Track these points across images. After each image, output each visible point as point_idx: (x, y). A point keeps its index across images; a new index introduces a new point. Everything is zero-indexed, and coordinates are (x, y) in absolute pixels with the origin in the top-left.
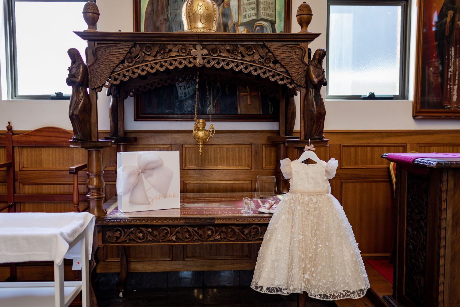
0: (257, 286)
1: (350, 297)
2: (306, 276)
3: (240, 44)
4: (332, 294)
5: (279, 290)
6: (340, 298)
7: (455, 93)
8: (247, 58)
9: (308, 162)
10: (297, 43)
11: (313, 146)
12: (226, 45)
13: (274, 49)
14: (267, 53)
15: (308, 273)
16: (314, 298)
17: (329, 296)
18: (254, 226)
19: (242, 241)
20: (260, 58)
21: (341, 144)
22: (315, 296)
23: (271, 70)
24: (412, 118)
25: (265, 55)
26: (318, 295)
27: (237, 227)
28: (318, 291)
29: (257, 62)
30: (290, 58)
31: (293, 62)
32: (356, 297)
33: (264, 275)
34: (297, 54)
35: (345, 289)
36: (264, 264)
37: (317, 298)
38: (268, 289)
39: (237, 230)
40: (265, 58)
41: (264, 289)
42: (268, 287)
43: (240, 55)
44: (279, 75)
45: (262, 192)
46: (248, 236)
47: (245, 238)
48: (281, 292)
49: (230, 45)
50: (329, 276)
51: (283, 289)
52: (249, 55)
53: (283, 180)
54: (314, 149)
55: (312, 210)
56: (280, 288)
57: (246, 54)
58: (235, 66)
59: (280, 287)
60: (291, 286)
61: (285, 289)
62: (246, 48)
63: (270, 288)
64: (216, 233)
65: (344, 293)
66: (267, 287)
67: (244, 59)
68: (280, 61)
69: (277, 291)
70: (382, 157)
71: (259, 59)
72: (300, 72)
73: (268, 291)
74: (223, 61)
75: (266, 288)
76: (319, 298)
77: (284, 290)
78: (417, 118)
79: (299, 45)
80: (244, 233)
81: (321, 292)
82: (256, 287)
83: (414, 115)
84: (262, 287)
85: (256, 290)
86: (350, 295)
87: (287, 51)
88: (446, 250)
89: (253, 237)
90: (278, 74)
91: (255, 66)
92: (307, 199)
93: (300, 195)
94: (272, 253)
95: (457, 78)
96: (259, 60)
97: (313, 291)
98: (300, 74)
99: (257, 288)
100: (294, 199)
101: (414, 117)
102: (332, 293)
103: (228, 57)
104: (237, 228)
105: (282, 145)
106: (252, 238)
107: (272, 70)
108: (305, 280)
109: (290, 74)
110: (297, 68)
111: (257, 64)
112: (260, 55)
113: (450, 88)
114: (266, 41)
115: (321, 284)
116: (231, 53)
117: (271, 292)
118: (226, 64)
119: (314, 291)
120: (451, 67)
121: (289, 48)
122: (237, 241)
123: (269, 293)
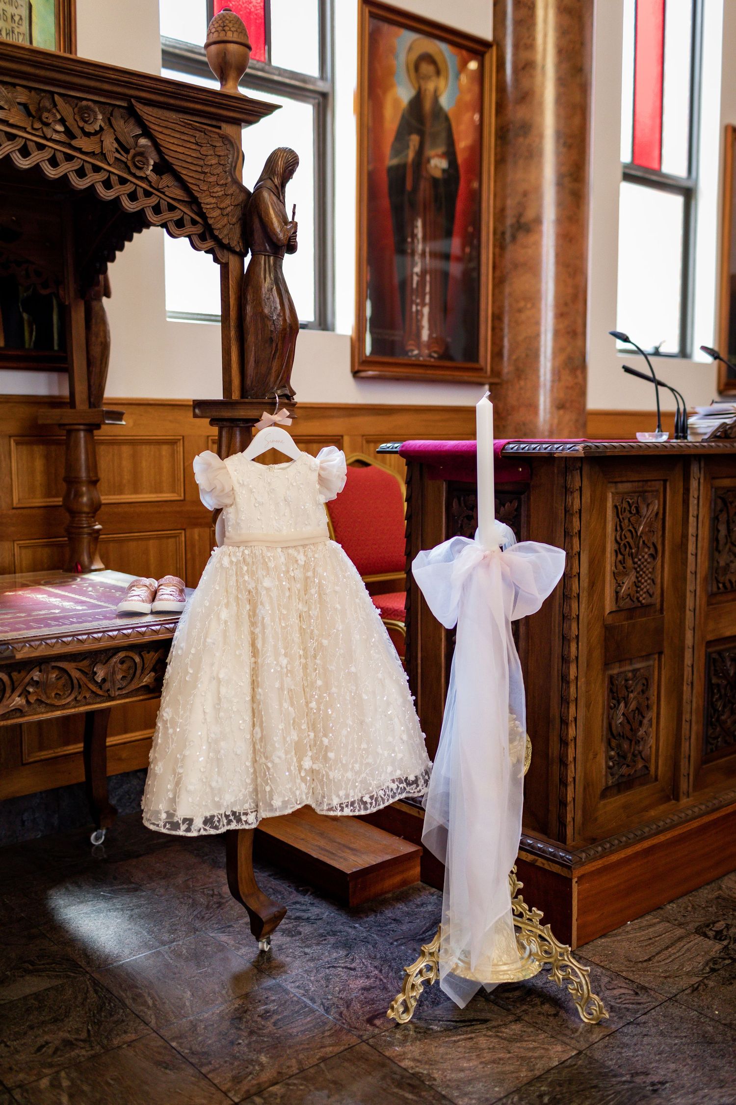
0: (176, 819)
1: (409, 792)
2: (307, 764)
3: (60, 95)
4: (373, 796)
5: (232, 818)
6: (388, 800)
7: (425, 323)
8: (81, 142)
9: (273, 457)
10: (214, 123)
11: (288, 414)
12: (17, 87)
13: (160, 129)
14: (137, 137)
15: (310, 754)
16: (339, 813)
17: (369, 801)
18: (121, 655)
19: (90, 704)
20: (119, 149)
21: (208, 437)
22: (342, 810)
23: (151, 190)
24: (349, 375)
25: (132, 141)
26: (347, 806)
27: (75, 661)
28: (347, 796)
29: (111, 161)
30: (201, 163)
31: (209, 177)
32: (422, 791)
33: (193, 781)
34: (219, 154)
35: (395, 778)
36: (187, 753)
37: (347, 812)
38: (208, 821)
39: (76, 674)
40: (132, 152)
41: (198, 823)
42: (208, 815)
43: (59, 128)
44: (171, 208)
45: (15, 573)
46: (107, 685)
47: (100, 693)
48: (239, 820)
49: (30, 89)
50: (364, 749)
51: (242, 812)
52: (88, 135)
53: (89, 534)
54: (289, 422)
55: (298, 586)
56: (234, 813)
57: (78, 129)
58: (47, 162)
59: (234, 810)
60: (275, 797)
61: (249, 811)
62: (79, 112)
63: (213, 817)
64: (13, 690)
65: (394, 786)
66: (206, 818)
67: (74, 143)
68: (177, 165)
69: (229, 822)
70: (379, 452)
71: (117, 151)
72: (226, 208)
73: (207, 828)
74: (9, 140)
75: (202, 820)
76: (351, 811)
77: (246, 814)
78: (363, 374)
79: (220, 128)
80: (94, 679)
81: (353, 797)
82: (171, 823)
83: (356, 369)
84: (189, 821)
85: (174, 833)
86: (408, 789)
87: (193, 140)
88: (580, 644)
89: (120, 686)
90: (169, 204)
91: (105, 170)
92: (283, 559)
93: (265, 549)
94: (205, 719)
95: (428, 289)
96: (118, 156)
97: (334, 797)
98: (227, 215)
99: (175, 826)
100: (249, 560)
101: (355, 374)
102: (374, 793)
103: (24, 129)
104: (73, 665)
105: (82, 434)
106: (119, 689)
107: (154, 191)
108: (303, 774)
109: (205, 211)
110: (220, 194)
111: (109, 165)
112: (117, 140)
113: (417, 311)
114: (139, 99)
115: (349, 775)
116: (34, 117)
117: (216, 828)
118: (18, 150)
119: (338, 796)
120: (417, 264)
121: (198, 134)
122: (75, 707)
123: (213, 832)
